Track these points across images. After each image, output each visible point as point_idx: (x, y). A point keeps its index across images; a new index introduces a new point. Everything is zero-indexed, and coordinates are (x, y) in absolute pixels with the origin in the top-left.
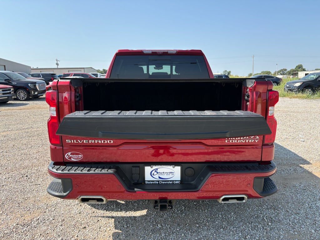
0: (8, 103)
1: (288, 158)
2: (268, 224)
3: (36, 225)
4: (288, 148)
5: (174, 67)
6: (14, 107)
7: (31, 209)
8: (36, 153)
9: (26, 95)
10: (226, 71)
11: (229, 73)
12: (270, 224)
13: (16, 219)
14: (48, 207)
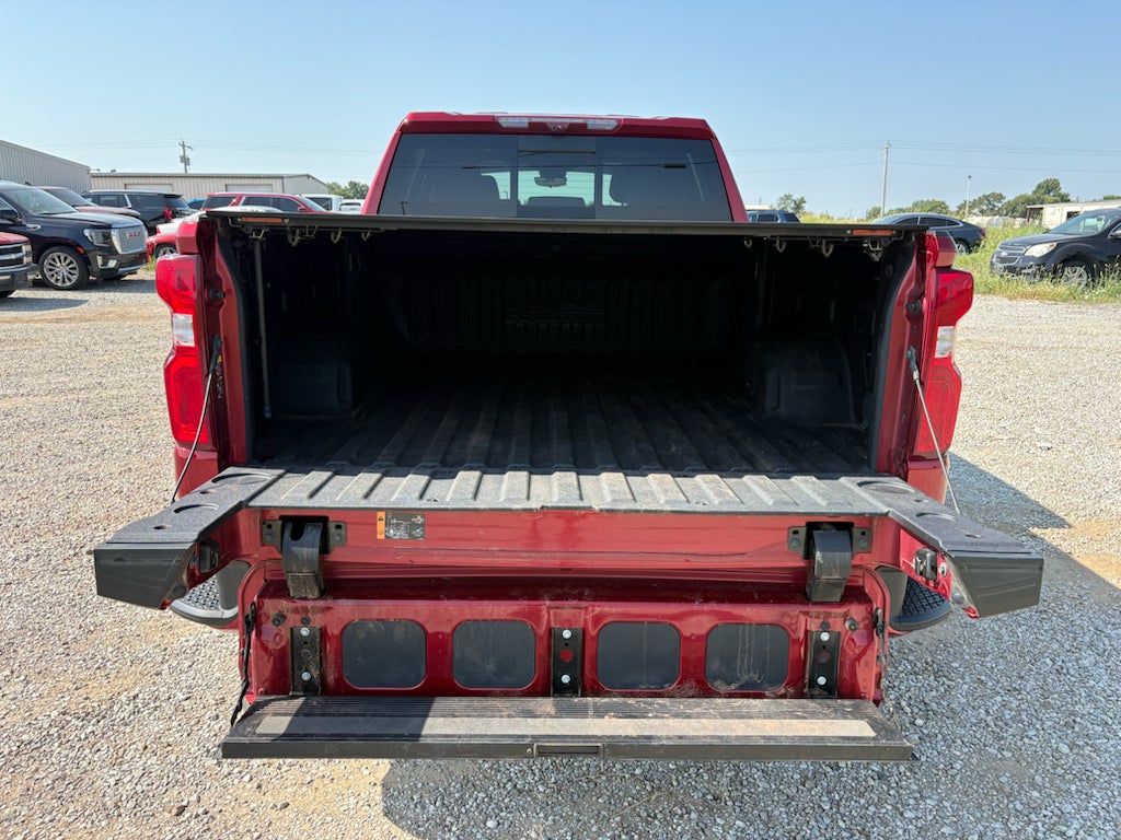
0: (11, 296)
1: (993, 504)
2: (913, 723)
3: (127, 715)
4: (995, 471)
5: (607, 179)
6: (35, 313)
7: (108, 664)
8: (120, 474)
9: (74, 269)
10: (788, 197)
11: (799, 205)
12: (919, 722)
13: (60, 695)
14: (167, 657)
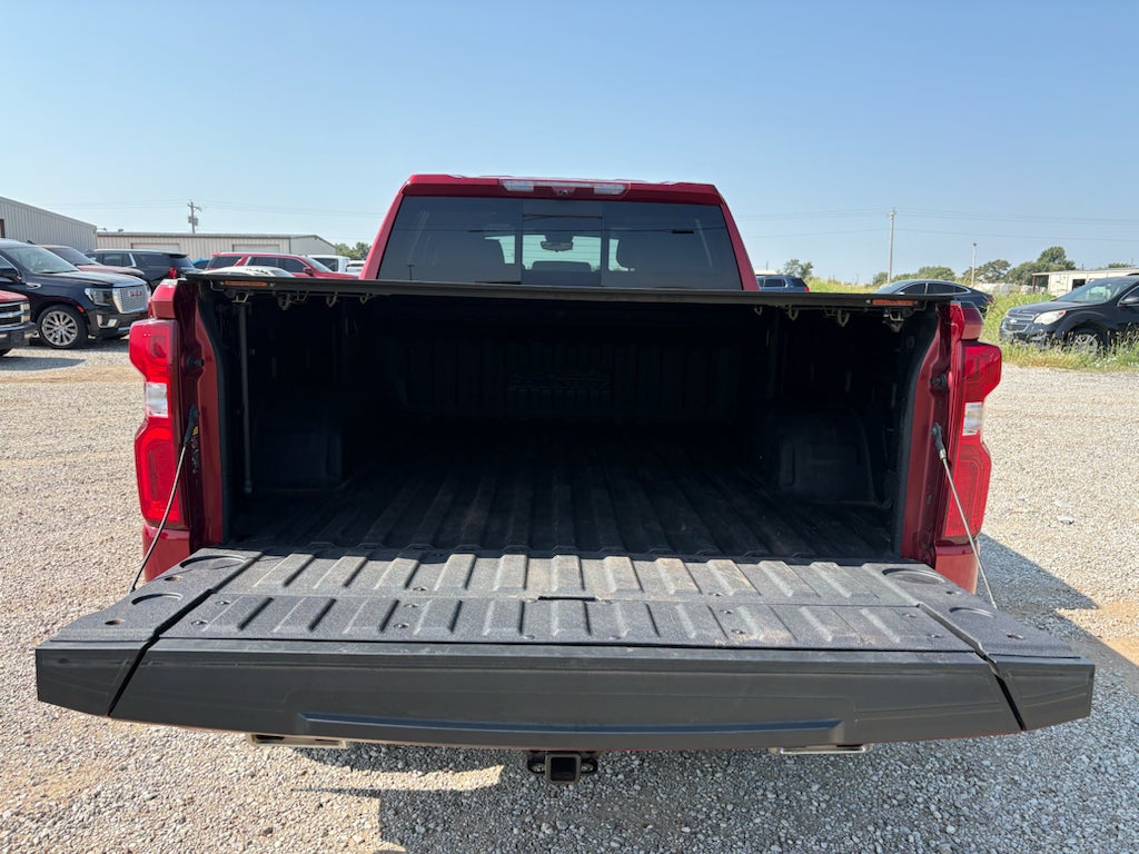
0: (8, 355)
2: (944, 831)
3: (86, 816)
4: (1016, 546)
5: (614, 244)
6: (29, 372)
7: (71, 756)
8: (102, 543)
9: (73, 328)
10: (795, 262)
11: (806, 270)
12: (950, 829)
13: (15, 792)
14: (134, 750)
